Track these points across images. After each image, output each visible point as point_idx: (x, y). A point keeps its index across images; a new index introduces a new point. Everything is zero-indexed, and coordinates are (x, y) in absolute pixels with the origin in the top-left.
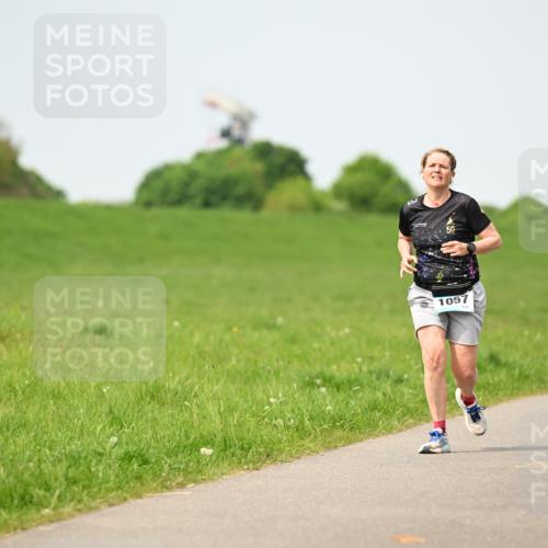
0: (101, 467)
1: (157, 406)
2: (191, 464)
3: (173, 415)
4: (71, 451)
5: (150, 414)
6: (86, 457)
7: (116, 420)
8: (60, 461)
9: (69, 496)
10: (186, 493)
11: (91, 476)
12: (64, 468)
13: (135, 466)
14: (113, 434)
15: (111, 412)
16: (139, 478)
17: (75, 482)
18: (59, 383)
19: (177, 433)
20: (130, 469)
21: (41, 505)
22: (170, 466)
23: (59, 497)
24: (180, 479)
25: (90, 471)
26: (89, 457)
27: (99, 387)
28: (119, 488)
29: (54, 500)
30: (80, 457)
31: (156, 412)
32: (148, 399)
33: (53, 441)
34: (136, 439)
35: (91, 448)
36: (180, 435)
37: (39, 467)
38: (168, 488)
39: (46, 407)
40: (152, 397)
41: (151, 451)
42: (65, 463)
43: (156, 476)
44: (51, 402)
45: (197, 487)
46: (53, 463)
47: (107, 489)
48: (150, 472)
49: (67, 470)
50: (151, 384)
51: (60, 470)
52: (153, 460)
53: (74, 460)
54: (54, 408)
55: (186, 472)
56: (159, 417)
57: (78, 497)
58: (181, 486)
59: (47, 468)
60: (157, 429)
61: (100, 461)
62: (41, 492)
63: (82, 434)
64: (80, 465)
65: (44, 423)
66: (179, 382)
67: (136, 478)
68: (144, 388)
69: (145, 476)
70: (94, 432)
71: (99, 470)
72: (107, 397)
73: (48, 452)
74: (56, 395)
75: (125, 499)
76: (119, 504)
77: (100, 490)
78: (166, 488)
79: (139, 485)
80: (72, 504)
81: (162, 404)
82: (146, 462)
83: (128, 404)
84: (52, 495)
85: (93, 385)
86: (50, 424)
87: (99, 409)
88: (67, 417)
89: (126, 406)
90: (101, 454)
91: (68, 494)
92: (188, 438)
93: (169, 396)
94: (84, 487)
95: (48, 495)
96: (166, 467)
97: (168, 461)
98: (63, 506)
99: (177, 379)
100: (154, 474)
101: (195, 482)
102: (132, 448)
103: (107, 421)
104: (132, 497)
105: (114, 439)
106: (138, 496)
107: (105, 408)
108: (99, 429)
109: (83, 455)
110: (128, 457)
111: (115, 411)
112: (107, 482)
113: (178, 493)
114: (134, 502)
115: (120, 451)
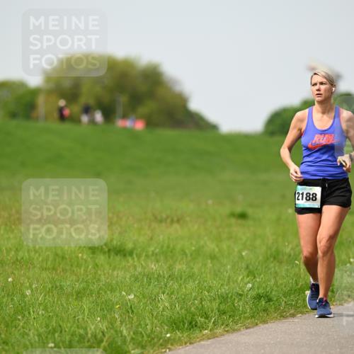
0: (241, 303)
1: (277, 264)
2: (299, 301)
3: (287, 270)
4: (222, 293)
5: (273, 269)
6: (231, 297)
7: (251, 273)
8: (215, 299)
9: (220, 322)
10: (296, 320)
11: (234, 309)
12: (217, 304)
13: (263, 303)
14: (249, 282)
15: (247, 267)
16: (265, 310)
17: (225, 313)
18: (214, 250)
19: (290, 281)
20: (260, 305)
21: (202, 328)
22: (285, 302)
23: (214, 323)
24: (292, 311)
25: (234, 306)
26: (234, 297)
27: (240, 252)
28: (253, 317)
29: (211, 325)
30: (227, 297)
31: (277, 268)
32: (272, 259)
33: (210, 287)
34: (264, 285)
35: (235, 291)
36: (292, 283)
37: (201, 303)
38: (285, 317)
39: (206, 265)
40: (275, 258)
41: (273, 293)
42: (218, 301)
43: (276, 309)
44: (209, 261)
45: (304, 316)
46: (210, 301)
47: (245, 318)
48: (273, 307)
49: (219, 305)
50: (274, 249)
51: (215, 305)
52: (275, 299)
53: (224, 299)
54: (211, 265)
55: (296, 307)
56: (278, 271)
57: (226, 323)
58: (293, 316)
59: (206, 304)
60: (278, 278)
61: (241, 299)
62: (203, 320)
63: (229, 282)
64: (228, 302)
65: (204, 275)
66: (292, 249)
67: (264, 310)
68: (269, 253)
69: (270, 309)
70: (236, 281)
71: (240, 304)
72: (246, 258)
73: (206, 293)
74: (213, 257)
75: (257, 324)
76: (253, 327)
77: (240, 318)
78: (283, 317)
79: (265, 315)
80: (223, 327)
81: (281, 262)
82: (270, 300)
83: (259, 263)
84: (210, 321)
85: (236, 250)
86: (208, 275)
87: (240, 265)
88: (219, 271)
89: (257, 264)
90: (241, 295)
91: (219, 321)
92: (297, 285)
93: (286, 257)
94: (230, 316)
95: (207, 321)
96: (283, 303)
97: (284, 299)
98: (217, 329)
99: (290, 246)
100: (275, 308)
101: (302, 313)
102: (261, 291)
103: (245, 273)
104: (260, 322)
105: (250, 285)
106: (265, 322)
107: (244, 265)
108: (240, 278)
109: (229, 296)
110: (259, 297)
111: (251, 267)
112: (245, 313)
113: (291, 320)
114: (262, 326)
115: (253, 293)
